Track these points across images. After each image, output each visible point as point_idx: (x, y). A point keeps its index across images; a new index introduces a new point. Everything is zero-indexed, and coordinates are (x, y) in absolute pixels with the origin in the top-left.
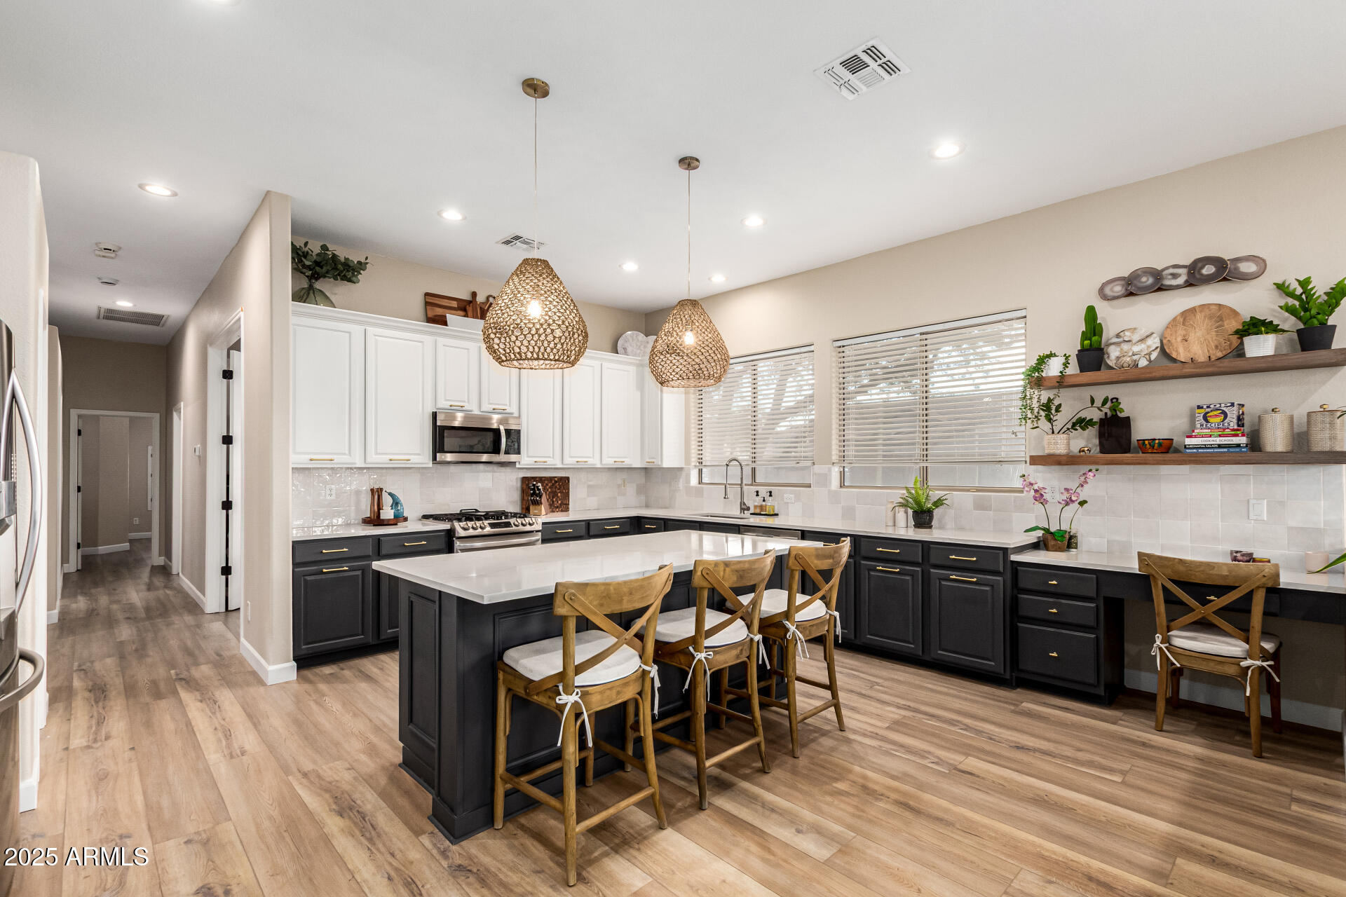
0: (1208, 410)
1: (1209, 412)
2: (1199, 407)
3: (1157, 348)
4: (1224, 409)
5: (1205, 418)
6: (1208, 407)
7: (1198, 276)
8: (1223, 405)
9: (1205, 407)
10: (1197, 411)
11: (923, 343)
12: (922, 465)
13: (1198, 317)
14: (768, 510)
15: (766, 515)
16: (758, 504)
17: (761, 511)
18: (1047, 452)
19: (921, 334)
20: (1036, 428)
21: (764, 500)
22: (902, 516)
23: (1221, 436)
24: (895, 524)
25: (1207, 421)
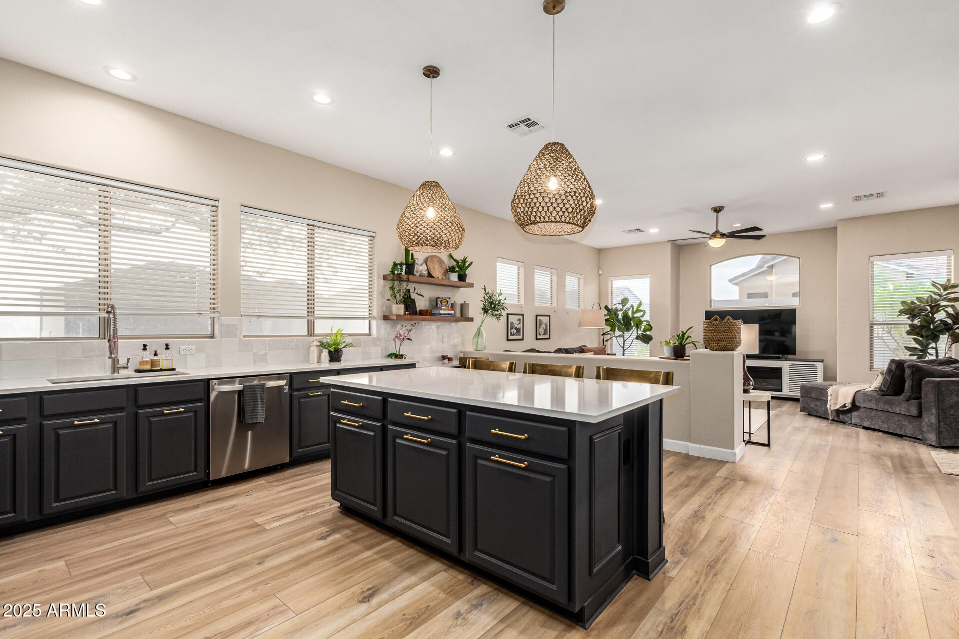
1: (442, 300)
3: (427, 270)
4: (447, 300)
5: (441, 302)
6: (442, 298)
8: (446, 298)
10: (439, 299)
11: (310, 231)
12: (310, 319)
13: (435, 260)
14: (164, 365)
15: (161, 370)
16: (148, 359)
17: (152, 367)
18: (394, 313)
19: (308, 225)
20: (388, 300)
21: (156, 354)
22: (325, 354)
23: (449, 310)
24: (319, 361)
25: (442, 304)
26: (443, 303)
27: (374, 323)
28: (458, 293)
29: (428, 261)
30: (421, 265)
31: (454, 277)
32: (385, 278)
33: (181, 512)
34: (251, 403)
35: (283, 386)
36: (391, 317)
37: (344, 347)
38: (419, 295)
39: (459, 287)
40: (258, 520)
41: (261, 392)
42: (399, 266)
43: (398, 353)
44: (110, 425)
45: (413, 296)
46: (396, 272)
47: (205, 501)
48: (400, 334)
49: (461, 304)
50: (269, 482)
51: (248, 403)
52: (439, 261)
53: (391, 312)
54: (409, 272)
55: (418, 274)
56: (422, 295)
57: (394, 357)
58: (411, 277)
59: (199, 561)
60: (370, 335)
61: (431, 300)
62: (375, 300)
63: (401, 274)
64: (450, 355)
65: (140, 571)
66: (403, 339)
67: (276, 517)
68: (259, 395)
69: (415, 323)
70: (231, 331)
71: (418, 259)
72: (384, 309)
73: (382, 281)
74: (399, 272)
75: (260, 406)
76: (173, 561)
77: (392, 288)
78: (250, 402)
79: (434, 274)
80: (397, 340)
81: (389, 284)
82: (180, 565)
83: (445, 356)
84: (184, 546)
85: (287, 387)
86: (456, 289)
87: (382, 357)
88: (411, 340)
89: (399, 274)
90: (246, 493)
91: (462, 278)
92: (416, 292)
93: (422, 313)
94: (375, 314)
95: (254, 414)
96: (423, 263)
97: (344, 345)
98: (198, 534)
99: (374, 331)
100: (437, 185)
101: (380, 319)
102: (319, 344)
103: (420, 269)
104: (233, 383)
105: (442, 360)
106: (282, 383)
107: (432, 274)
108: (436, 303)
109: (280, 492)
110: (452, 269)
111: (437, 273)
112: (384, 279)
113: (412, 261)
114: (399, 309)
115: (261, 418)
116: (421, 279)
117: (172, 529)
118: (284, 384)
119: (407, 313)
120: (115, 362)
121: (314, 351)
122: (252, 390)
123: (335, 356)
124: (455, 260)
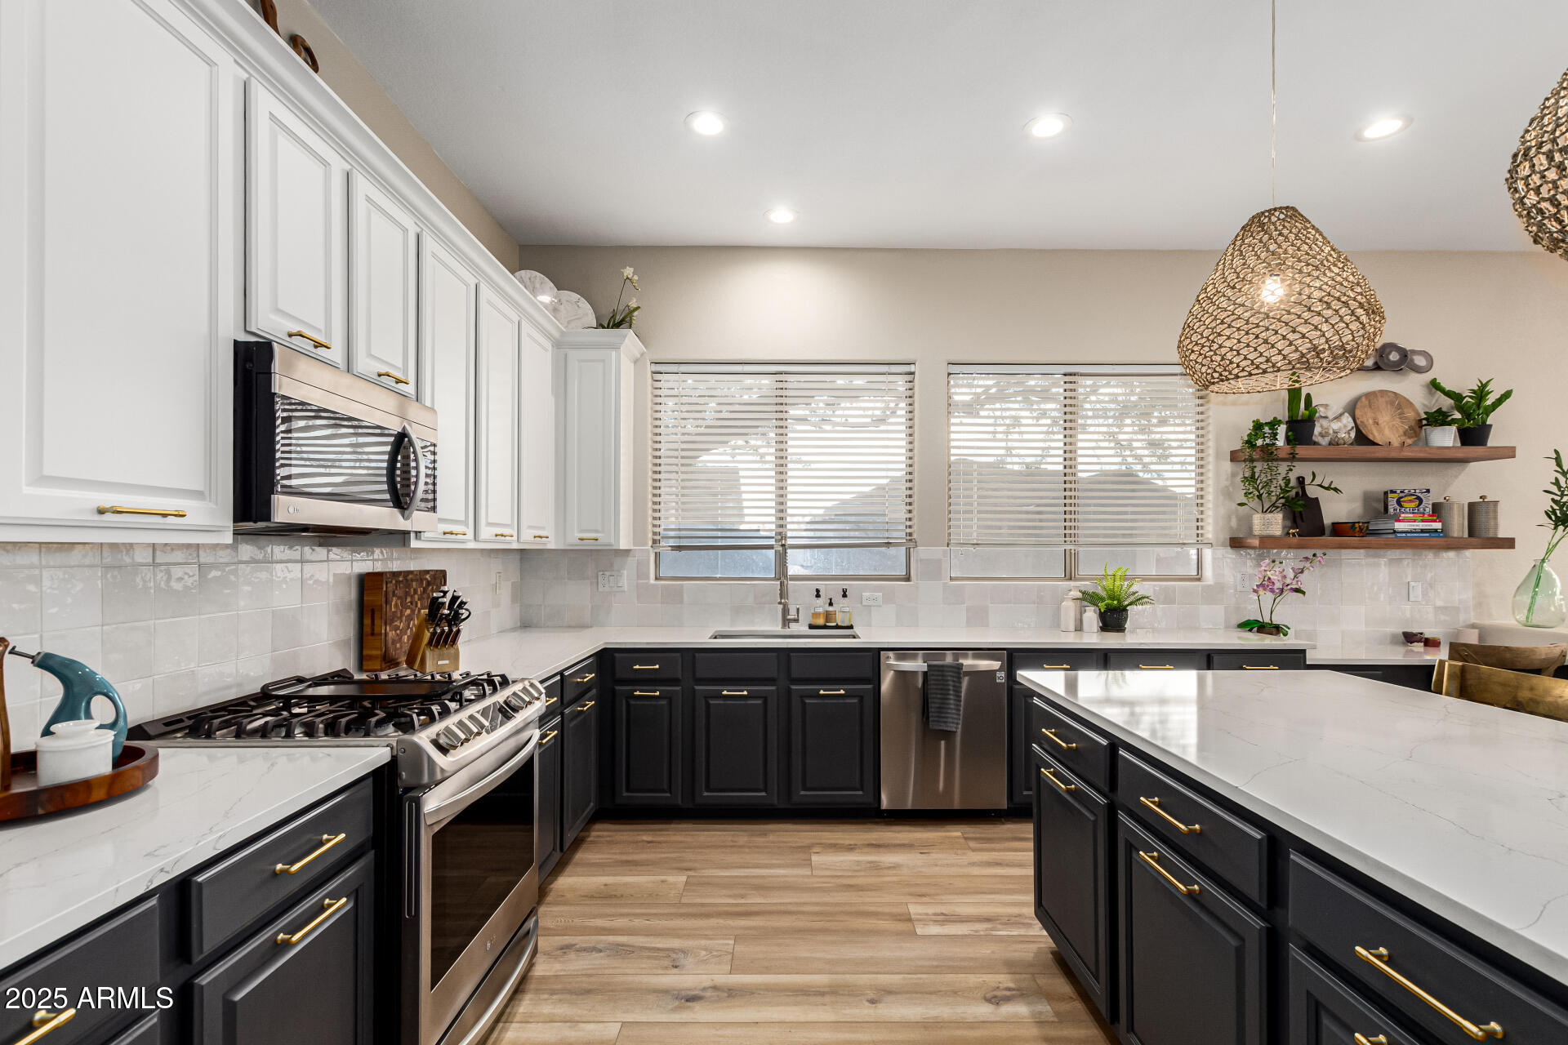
0: (1402, 495)
1: (1402, 497)
2: (1393, 492)
3: (1353, 428)
4: (1419, 495)
5: (1399, 502)
6: (1401, 492)
7: (1386, 361)
8: (1417, 491)
9: (1398, 492)
10: (1390, 495)
11: (1068, 386)
12: (1068, 547)
13: (1382, 401)
14: (840, 619)
15: (837, 627)
16: (821, 610)
17: (827, 621)
18: (1256, 533)
19: (1065, 375)
20: (1241, 505)
21: (831, 604)
22: (1091, 617)
23: (1423, 521)
24: (1079, 627)
25: (1401, 506)
26: (1405, 505)
27: (1208, 554)
28: (1460, 478)
29: (1358, 406)
30: (1338, 418)
31: (1445, 438)
32: (1234, 457)
33: (831, 850)
34: (939, 696)
35: (995, 671)
36: (1249, 541)
37: (1131, 604)
38: (1327, 488)
39: (1465, 461)
40: (915, 909)
41: (955, 679)
42: (1266, 429)
43: (1267, 620)
44: (759, 702)
45: (1312, 491)
46: (1259, 442)
47: (866, 842)
48: (1269, 578)
49: (1472, 506)
50: (966, 839)
51: (935, 696)
52: (1392, 403)
53: (1251, 528)
54: (1295, 440)
55: (1324, 441)
56: (1336, 490)
57: (1256, 629)
58: (1301, 450)
59: (802, 950)
60: (1199, 580)
61: (1368, 498)
62: (1210, 505)
63: (1274, 444)
64: (1429, 632)
65: (737, 932)
66: (1282, 591)
67: (943, 914)
68: (951, 683)
69: (1314, 555)
70: (934, 570)
71: (1326, 406)
72: (1234, 523)
73: (1227, 466)
74: (1267, 441)
75: (952, 702)
76: (778, 932)
77: (1252, 479)
78: (936, 694)
79: (1375, 436)
80: (1261, 592)
81: (1243, 470)
82: (779, 945)
83: (1415, 635)
84: (803, 913)
85: (1003, 674)
86: (1454, 469)
87: (1227, 627)
88: (1304, 593)
89: (1264, 448)
90: (924, 848)
91: (1474, 435)
92: (1318, 481)
93: (1339, 529)
94: (1210, 536)
95: (943, 715)
96: (1341, 415)
97: (1132, 598)
98: (827, 899)
99: (1208, 572)
100: (1292, 213)
101: (1223, 545)
102: (1080, 595)
103: (1334, 425)
104: (914, 657)
105: (1404, 644)
106: (995, 665)
107: (1371, 437)
108: (1381, 505)
109: (973, 864)
110: (1438, 418)
111: (1387, 432)
112: (1232, 460)
113: (1307, 412)
114: (1270, 524)
115: (953, 723)
116: (1334, 452)
117: (803, 876)
118: (997, 668)
119: (1291, 531)
120: (785, 611)
121: (1069, 609)
122: (940, 673)
123: (1113, 618)
124: (1449, 394)
